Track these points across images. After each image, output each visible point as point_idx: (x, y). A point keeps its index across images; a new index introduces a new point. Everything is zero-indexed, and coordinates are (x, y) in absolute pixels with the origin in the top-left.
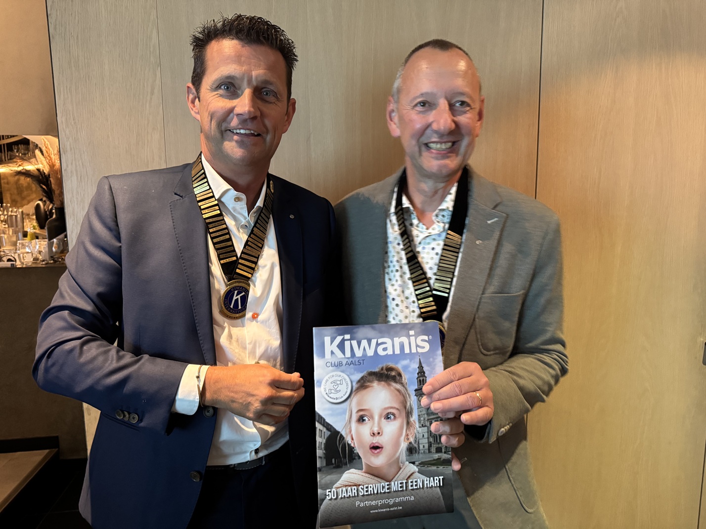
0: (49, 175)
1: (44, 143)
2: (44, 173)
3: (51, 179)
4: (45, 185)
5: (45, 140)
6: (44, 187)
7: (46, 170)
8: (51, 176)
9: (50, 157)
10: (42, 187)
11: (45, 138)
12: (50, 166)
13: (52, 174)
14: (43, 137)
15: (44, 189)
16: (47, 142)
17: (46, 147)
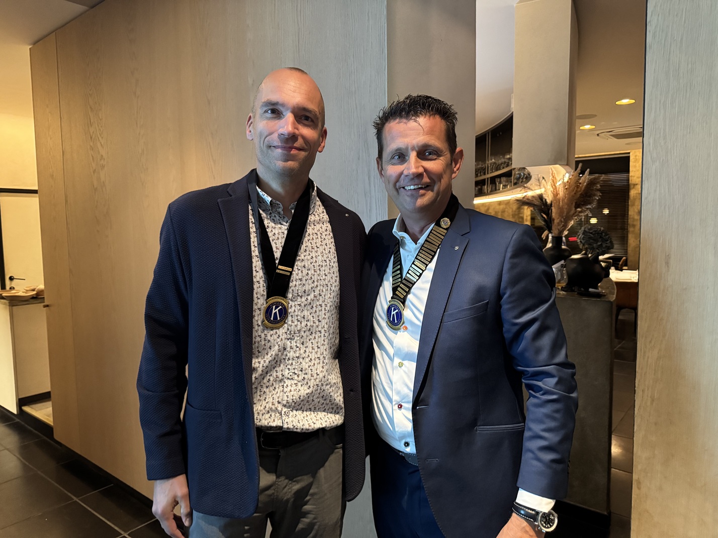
0: (551, 204)
1: (551, 172)
2: (546, 202)
3: (553, 208)
4: (545, 215)
5: (553, 169)
7: (549, 199)
12: (554, 194)
14: (551, 166)
15: (544, 218)
16: (554, 172)
17: (553, 177)
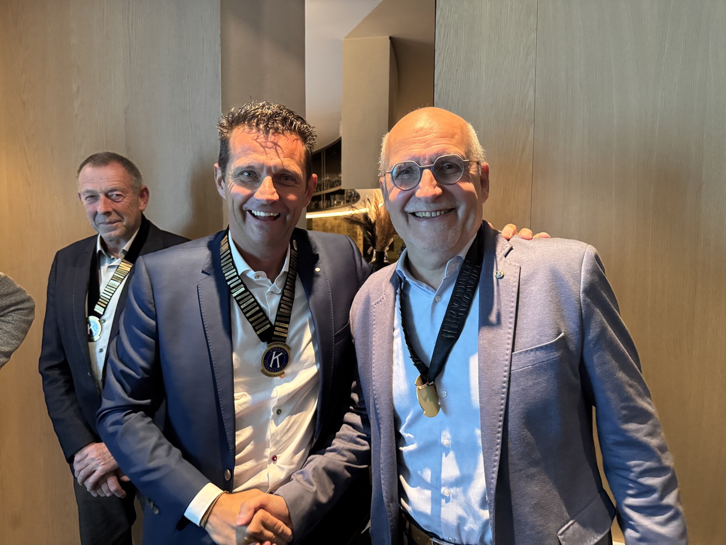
0: (375, 223)
1: (374, 195)
2: (371, 221)
3: (376, 226)
4: (370, 231)
5: (376, 192)
6: (370, 233)
7: (373, 217)
8: (376, 224)
9: (378, 208)
10: (368, 234)
11: (377, 191)
12: (377, 215)
13: (378, 223)
14: (374, 190)
15: (369, 235)
16: (377, 195)
17: (376, 199)
